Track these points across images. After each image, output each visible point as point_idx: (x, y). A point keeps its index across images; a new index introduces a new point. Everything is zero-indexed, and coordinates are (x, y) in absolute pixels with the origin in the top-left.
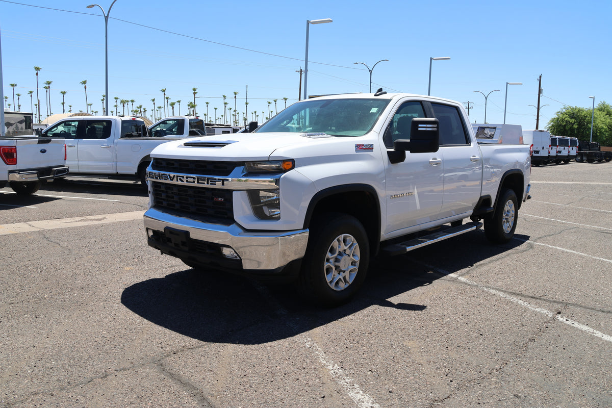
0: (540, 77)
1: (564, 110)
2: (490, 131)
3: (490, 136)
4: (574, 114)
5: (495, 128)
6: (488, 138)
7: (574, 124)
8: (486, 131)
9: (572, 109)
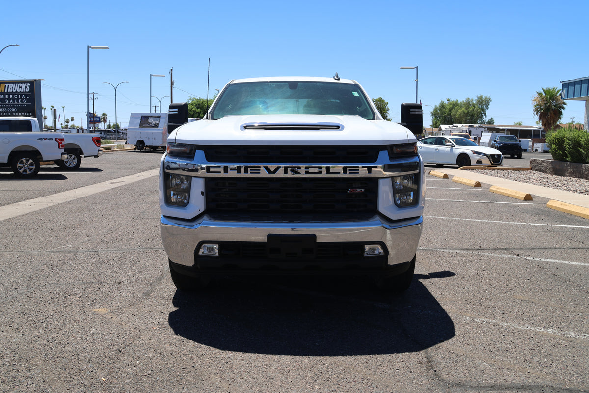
0: (172, 70)
1: (190, 101)
2: (154, 120)
3: (155, 125)
4: (199, 104)
5: (159, 117)
6: (153, 127)
7: (200, 113)
8: (150, 120)
9: (197, 100)
